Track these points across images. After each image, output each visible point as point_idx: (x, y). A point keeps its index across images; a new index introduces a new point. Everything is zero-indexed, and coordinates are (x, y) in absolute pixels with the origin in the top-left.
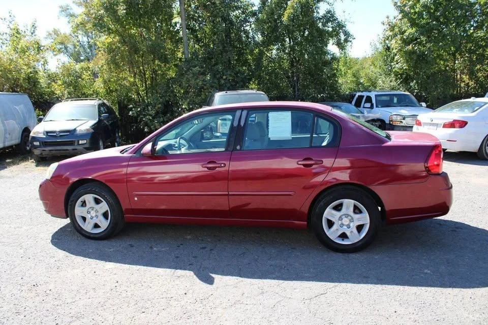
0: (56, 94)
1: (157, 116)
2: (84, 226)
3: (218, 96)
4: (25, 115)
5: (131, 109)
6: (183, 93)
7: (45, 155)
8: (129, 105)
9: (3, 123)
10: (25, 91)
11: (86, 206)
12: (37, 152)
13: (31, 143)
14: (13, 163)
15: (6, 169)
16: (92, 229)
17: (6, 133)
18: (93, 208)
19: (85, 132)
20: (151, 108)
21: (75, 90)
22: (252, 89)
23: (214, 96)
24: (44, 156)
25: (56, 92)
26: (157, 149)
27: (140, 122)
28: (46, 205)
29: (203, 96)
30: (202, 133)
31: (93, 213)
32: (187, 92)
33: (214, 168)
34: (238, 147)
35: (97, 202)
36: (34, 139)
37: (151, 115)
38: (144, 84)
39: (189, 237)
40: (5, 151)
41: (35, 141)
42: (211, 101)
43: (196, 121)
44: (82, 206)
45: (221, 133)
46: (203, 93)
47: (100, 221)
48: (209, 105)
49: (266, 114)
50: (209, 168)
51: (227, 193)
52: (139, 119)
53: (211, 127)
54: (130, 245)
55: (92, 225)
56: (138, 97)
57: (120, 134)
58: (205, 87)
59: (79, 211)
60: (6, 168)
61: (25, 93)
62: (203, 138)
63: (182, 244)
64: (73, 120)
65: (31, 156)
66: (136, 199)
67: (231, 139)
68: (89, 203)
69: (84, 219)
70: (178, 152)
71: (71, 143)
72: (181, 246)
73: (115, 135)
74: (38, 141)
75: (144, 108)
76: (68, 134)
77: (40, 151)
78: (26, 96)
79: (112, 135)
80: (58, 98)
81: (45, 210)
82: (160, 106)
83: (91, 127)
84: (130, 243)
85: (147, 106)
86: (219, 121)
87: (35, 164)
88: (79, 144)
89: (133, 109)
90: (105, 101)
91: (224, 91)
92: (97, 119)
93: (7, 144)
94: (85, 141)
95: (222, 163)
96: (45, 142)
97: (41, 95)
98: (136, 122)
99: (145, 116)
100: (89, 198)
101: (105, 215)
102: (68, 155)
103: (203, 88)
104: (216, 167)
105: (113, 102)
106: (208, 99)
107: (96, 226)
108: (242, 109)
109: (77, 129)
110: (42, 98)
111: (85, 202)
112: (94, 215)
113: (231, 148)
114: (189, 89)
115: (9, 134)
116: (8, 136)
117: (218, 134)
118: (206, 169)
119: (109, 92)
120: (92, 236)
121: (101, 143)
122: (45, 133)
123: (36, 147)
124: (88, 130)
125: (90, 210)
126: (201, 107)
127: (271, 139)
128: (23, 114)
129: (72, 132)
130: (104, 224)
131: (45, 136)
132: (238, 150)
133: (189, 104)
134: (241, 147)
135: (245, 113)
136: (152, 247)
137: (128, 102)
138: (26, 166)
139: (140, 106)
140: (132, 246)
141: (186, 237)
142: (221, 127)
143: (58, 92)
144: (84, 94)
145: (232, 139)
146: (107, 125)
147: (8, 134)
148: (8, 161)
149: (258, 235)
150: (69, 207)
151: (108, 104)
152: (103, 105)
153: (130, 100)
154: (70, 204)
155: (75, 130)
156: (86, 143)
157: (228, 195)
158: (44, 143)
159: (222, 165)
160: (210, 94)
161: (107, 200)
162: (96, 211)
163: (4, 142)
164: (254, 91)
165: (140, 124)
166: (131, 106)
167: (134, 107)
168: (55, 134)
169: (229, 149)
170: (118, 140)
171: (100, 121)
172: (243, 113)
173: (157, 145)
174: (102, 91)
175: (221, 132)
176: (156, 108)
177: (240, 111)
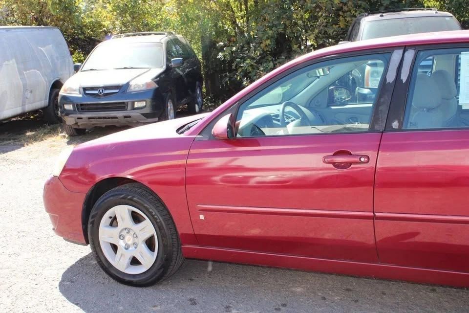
0: (104, 26)
1: (264, 60)
2: (114, 260)
3: (368, 22)
4: (56, 61)
5: (221, 49)
6: (308, 19)
7: (82, 125)
8: (218, 42)
9: (21, 74)
10: (57, 23)
11: (117, 226)
12: (70, 121)
13: (61, 107)
14: (35, 139)
15: (23, 148)
16: (127, 267)
17: (25, 89)
18: (128, 230)
19: (144, 88)
20: (254, 47)
21: (133, 18)
22: (429, 8)
23: (359, 23)
24: (81, 127)
25: (103, 23)
26: (240, 127)
27: (236, 70)
28: (54, 219)
29: (342, 24)
30: (331, 92)
31: (129, 239)
32: (314, 18)
33: (348, 165)
34: (395, 125)
35: (136, 219)
36: (66, 99)
37: (253, 59)
38: (243, 7)
39: (299, 290)
40: (29, 118)
41: (67, 104)
42: (354, 32)
43: (321, 70)
44: (111, 225)
45: (370, 89)
46: (341, 18)
47: (141, 253)
48: (350, 39)
49: (454, 56)
50: (337, 165)
51: (372, 214)
52: (234, 65)
53: (353, 78)
54: (191, 300)
55: (127, 260)
56: (234, 29)
57: (204, 90)
58: (345, 8)
59: (106, 234)
60: (23, 146)
61: (56, 25)
62: (332, 101)
63: (284, 305)
64: (125, 68)
65: (62, 128)
66: (202, 217)
67: (381, 108)
68: (123, 219)
69: (115, 248)
70: (281, 132)
71: (122, 107)
72: (283, 309)
73: (194, 91)
74: (70, 104)
75: (243, 47)
76: (117, 91)
77: (74, 119)
78: (57, 31)
79: (190, 92)
80: (106, 33)
81: (54, 229)
82: (268, 42)
83: (153, 80)
84: (192, 297)
85: (248, 44)
86: (368, 68)
87: (66, 140)
88: (134, 109)
89: (225, 49)
90: (179, 36)
91: (378, 13)
92: (165, 67)
93: (29, 107)
94: (144, 104)
95: (362, 156)
96: (82, 105)
97: (81, 29)
98: (231, 70)
99: (244, 59)
100: (122, 212)
101: (150, 243)
102: (117, 125)
103: (341, 9)
104: (351, 163)
105: (192, 38)
106: (350, 29)
107: (135, 262)
108: (405, 47)
109: (131, 83)
110: (83, 33)
111: (115, 218)
112: (130, 242)
113: (380, 127)
114: (318, 12)
115: (31, 92)
116: (29, 95)
117: (366, 91)
118: (331, 166)
119: (186, 21)
120: (127, 279)
121: (170, 106)
122: (82, 90)
123: (68, 113)
124: (148, 84)
125: (124, 233)
126: (336, 43)
127: (463, 108)
128: (52, 58)
129: (123, 89)
130: (148, 259)
131: (81, 96)
132: (395, 130)
133: (317, 38)
134: (401, 124)
135: (410, 55)
136: (228, 307)
137: (218, 37)
138: (54, 143)
139: (235, 43)
140: (193, 302)
141: (293, 289)
142: (370, 79)
143: (107, 23)
144: (147, 25)
145: (384, 108)
146: (181, 76)
147: (28, 91)
148: (29, 134)
149: (432, 295)
150: (89, 226)
151: (183, 41)
152: (176, 41)
153: (221, 33)
154: (90, 220)
155: (128, 85)
156: (145, 106)
157: (374, 218)
158: (81, 107)
159: (363, 159)
160: (354, 19)
161: (153, 216)
162: (135, 236)
163: (23, 105)
164: (433, 12)
165: (235, 74)
166: (221, 44)
167: (225, 46)
168: (96, 92)
169: (377, 127)
170: (199, 100)
171: (168, 69)
172: (406, 54)
173: (240, 118)
174: (175, 19)
175: (370, 87)
176: (263, 45)
177: (401, 51)
